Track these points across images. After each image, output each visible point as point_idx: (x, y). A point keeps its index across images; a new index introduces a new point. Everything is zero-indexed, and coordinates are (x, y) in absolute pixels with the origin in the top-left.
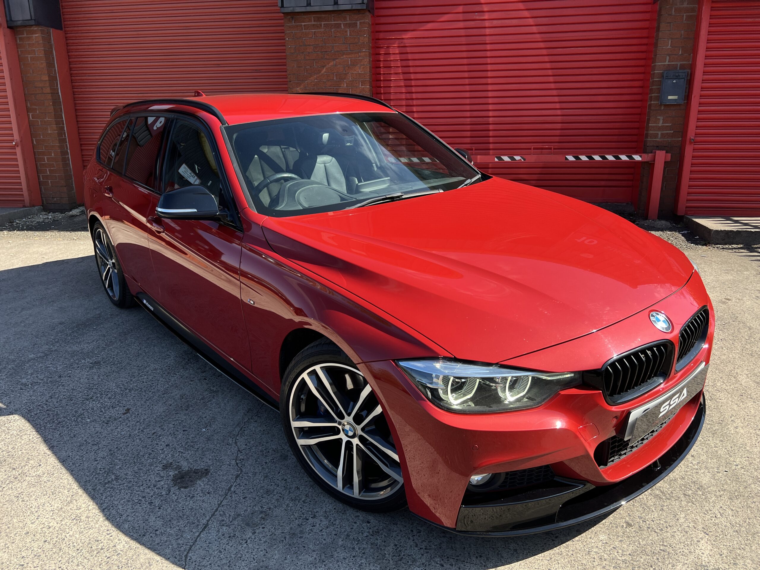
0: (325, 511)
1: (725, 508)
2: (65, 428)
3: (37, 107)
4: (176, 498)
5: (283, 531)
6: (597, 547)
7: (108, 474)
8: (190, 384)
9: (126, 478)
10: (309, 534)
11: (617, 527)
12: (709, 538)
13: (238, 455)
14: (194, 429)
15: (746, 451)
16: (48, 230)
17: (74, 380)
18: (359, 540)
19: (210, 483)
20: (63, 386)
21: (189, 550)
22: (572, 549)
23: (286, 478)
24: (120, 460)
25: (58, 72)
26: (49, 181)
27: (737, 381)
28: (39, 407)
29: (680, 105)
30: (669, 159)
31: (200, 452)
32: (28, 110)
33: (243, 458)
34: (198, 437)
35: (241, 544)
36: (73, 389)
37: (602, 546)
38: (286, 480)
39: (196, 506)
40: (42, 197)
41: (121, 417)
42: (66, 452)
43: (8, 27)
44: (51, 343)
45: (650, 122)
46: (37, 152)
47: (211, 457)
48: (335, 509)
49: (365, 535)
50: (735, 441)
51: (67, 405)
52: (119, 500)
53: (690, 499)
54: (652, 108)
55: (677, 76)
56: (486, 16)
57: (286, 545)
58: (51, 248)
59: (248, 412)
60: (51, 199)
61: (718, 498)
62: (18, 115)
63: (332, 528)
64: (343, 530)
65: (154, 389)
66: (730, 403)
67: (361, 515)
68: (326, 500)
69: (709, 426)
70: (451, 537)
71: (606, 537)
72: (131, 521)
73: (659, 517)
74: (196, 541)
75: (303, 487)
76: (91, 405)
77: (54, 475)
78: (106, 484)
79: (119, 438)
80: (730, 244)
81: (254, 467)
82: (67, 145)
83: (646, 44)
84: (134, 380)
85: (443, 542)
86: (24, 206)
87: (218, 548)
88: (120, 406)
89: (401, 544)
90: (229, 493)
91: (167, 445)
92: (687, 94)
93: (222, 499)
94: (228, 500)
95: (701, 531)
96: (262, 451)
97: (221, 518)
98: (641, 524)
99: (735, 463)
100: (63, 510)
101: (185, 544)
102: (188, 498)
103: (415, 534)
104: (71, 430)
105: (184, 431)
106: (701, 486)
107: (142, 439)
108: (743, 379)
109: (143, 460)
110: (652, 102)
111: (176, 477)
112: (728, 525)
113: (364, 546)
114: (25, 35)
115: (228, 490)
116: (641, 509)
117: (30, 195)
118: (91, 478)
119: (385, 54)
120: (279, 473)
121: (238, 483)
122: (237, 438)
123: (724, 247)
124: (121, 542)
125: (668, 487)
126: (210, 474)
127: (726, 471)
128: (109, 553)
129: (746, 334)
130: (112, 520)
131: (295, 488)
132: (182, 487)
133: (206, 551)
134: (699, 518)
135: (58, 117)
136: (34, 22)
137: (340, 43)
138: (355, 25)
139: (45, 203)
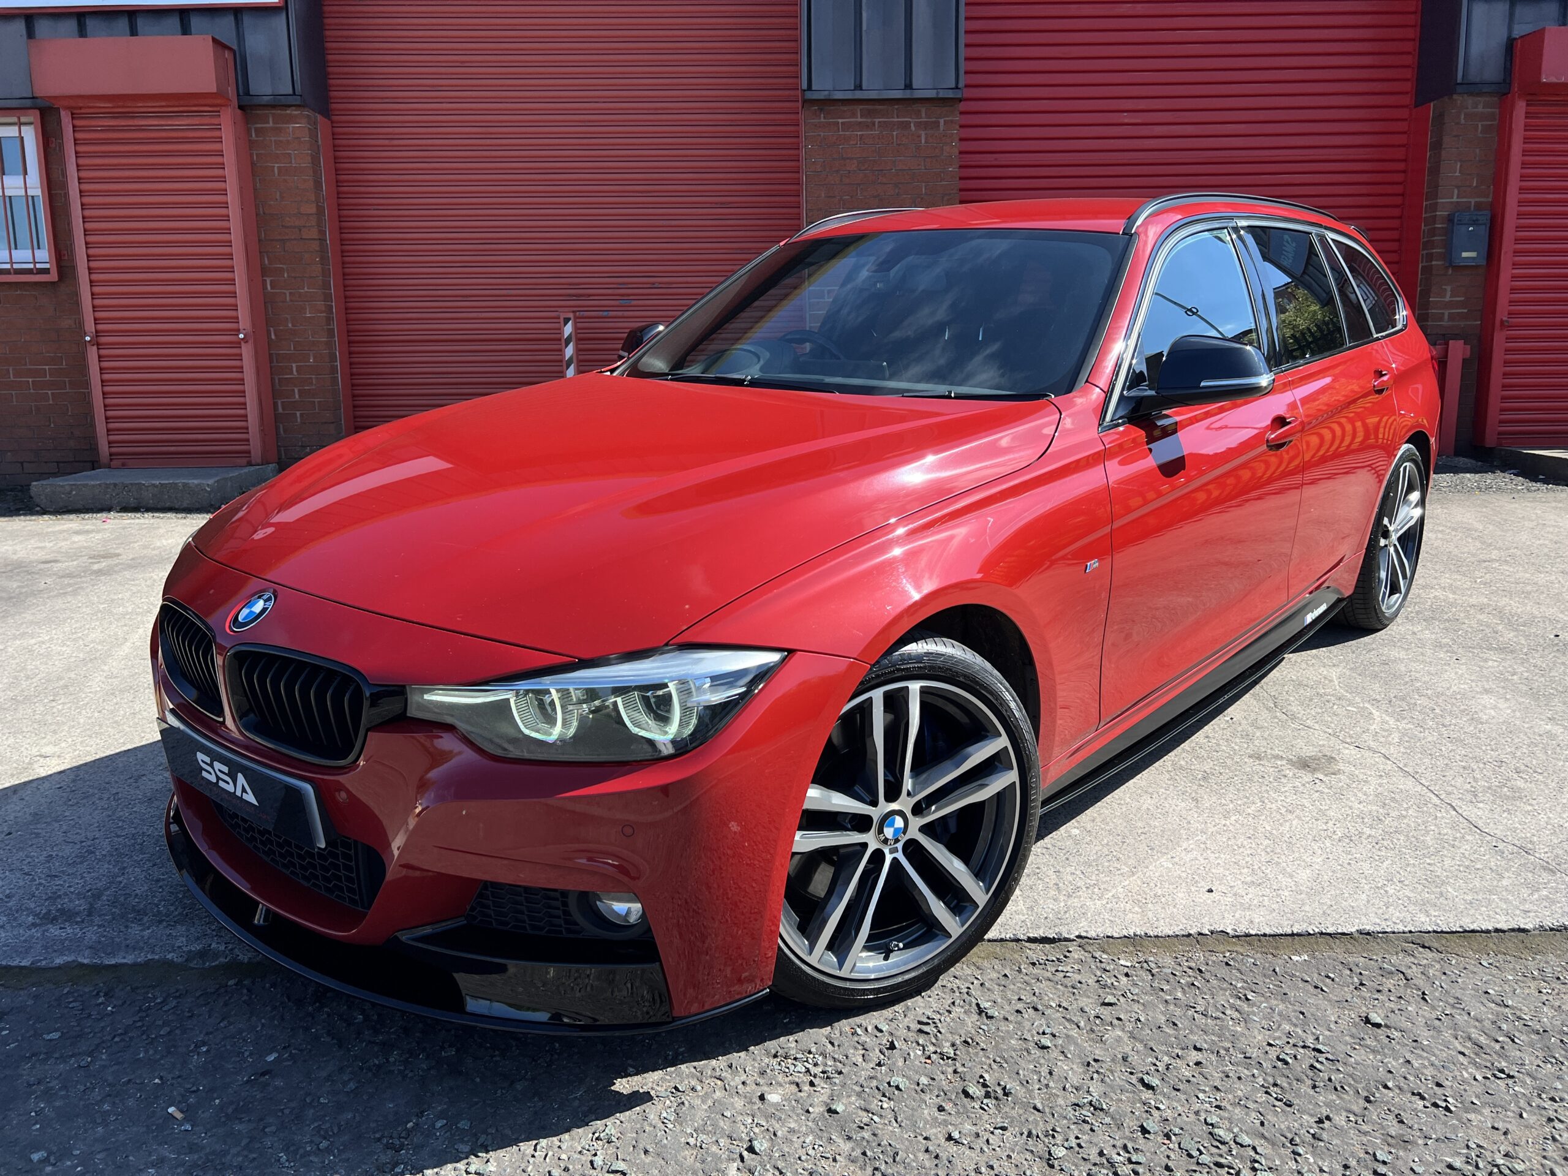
3: (284, 266)
25: (326, 199)
26: (298, 413)
29: (1476, 267)
30: (1469, 353)
32: (264, 272)
40: (278, 446)
43: (241, 107)
45: (1432, 295)
46: (276, 354)
55: (1474, 221)
60: (298, 449)
62: (250, 280)
83: (1404, 172)
86: (250, 464)
92: (1492, 249)
110: (1434, 263)
114: (271, 124)
117: (261, 441)
135: (326, 285)
136: (297, 100)
137: (907, 155)
138: (936, 125)
139: (283, 457)
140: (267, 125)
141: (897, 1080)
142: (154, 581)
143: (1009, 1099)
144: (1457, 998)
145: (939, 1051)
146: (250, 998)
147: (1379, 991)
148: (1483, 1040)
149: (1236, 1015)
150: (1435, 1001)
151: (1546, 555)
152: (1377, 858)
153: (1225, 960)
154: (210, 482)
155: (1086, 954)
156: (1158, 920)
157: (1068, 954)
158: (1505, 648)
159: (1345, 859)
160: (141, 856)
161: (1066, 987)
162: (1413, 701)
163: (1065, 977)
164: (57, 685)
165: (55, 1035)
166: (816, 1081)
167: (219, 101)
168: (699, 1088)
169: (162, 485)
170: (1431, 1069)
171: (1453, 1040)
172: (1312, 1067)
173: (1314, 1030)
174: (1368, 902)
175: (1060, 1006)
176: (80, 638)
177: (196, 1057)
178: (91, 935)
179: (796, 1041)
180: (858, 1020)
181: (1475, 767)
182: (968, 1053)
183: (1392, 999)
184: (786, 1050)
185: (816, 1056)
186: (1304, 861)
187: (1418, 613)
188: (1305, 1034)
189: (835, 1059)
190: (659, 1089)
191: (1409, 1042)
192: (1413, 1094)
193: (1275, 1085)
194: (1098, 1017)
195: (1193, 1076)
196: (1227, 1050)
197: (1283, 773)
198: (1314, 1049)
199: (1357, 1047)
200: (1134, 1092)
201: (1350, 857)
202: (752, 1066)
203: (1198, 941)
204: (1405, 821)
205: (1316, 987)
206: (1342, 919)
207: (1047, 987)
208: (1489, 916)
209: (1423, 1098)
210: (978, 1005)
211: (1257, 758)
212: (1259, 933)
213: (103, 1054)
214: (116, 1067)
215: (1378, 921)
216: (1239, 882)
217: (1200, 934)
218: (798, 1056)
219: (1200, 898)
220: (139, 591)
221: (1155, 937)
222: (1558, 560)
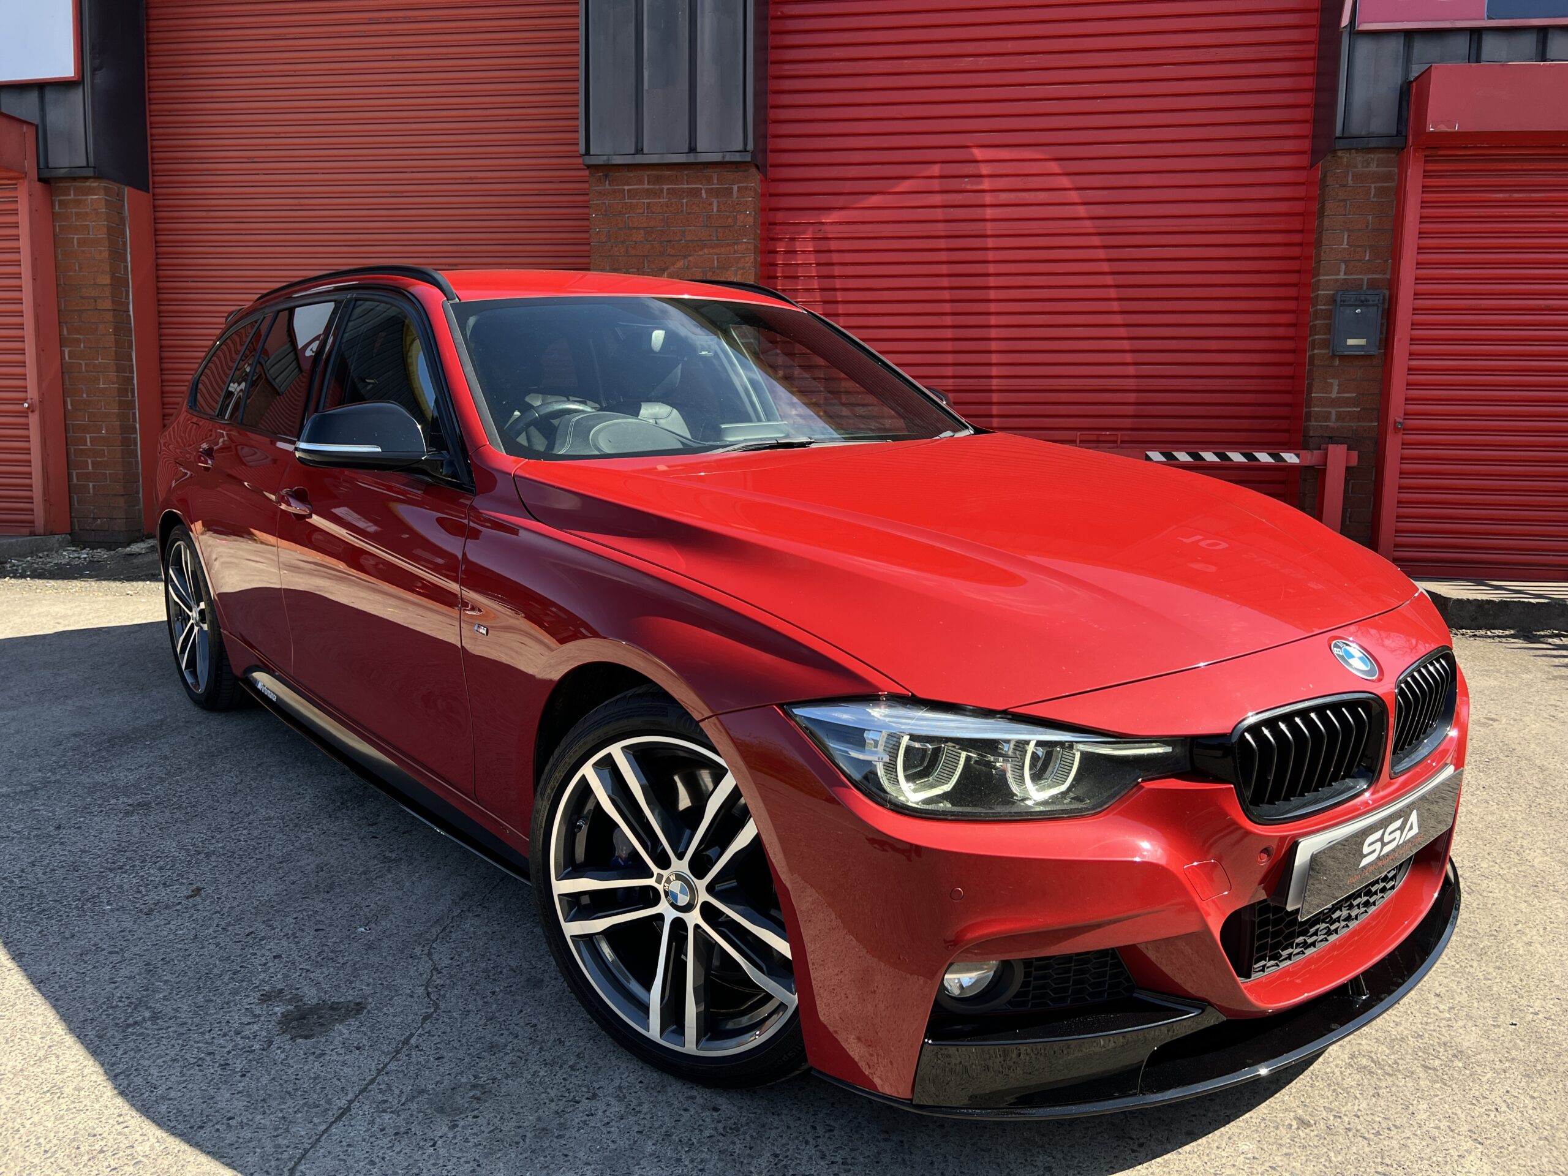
0: (620, 1087)
1: (1516, 1094)
2: (53, 921)
3: (81, 337)
4: (283, 1056)
5: (521, 1124)
6: (1234, 1165)
7: (135, 1009)
8: (341, 845)
9: (175, 1016)
10: (578, 1130)
11: (1277, 1128)
12: (1486, 1151)
13: (431, 977)
14: (340, 927)
15: (1554, 988)
16: (76, 578)
17: (87, 834)
18: (693, 1144)
19: (363, 1029)
20: (63, 843)
21: (300, 1159)
22: (1176, 1168)
23: (534, 1021)
24: (166, 982)
25: (132, 270)
26: (91, 485)
27: (1523, 861)
28: (4, 881)
29: (1370, 357)
30: (1354, 462)
31: (348, 969)
32: (63, 342)
33: (442, 982)
34: (346, 942)
35: (421, 1148)
36: (83, 851)
37: (1245, 1163)
38: (535, 1025)
39: (327, 1072)
40: (71, 517)
41: (180, 903)
42: (50, 964)
43: (40, 180)
44: (49, 768)
45: (1314, 390)
46: (73, 425)
47: (371, 980)
48: (641, 1082)
49: (707, 1133)
50: (1528, 968)
51: (64, 879)
52: (154, 1058)
53: (1437, 1076)
54: (1316, 362)
55: (1362, 301)
56: (986, 184)
57: (525, 1151)
58: (76, 607)
59: (461, 899)
60: (90, 520)
61: (1498, 1074)
62: (40, 350)
63: (632, 1119)
64: (657, 1124)
65: (261, 853)
66: (1512, 898)
67: (701, 1095)
68: (624, 1065)
69: (1469, 941)
70: (902, 1142)
71: (1253, 1147)
72: (175, 1099)
73: (1370, 1109)
74: (318, 1140)
75: (572, 1039)
76: (117, 881)
77: (17, 1007)
78: (129, 1026)
79: (171, 941)
80: (1489, 629)
81: (466, 1000)
82: (134, 414)
83: (1300, 244)
84: (218, 836)
85: (885, 1151)
86: (32, 534)
87: (367, 1155)
88: (182, 884)
89: (788, 1153)
90: (404, 1049)
91: (275, 957)
92: (1384, 336)
93: (387, 1060)
94: (400, 1063)
95: (1466, 1137)
96: (485, 971)
97: (380, 1097)
98: (1330, 1123)
99: (1531, 1010)
100: (26, 1073)
101: (293, 1146)
102: (311, 1058)
103: (821, 1133)
104: (67, 924)
105: (316, 930)
106: (1461, 1052)
107: (223, 944)
108: (1537, 859)
109: (219, 983)
110: (1316, 351)
111: (289, 1017)
112: (1526, 1125)
113: (704, 1156)
114: (72, 197)
115: (403, 1044)
116: (1329, 1094)
117: (47, 511)
118: (97, 1014)
119: (786, 252)
120: (521, 1011)
121: (427, 1030)
122: (434, 945)
123: (1477, 633)
124: (146, 1138)
125: (1388, 1051)
126: (365, 1011)
127: (1512, 1024)
128: (116, 1161)
129: (1535, 778)
130: (133, 1097)
131: (555, 1041)
132: (301, 1036)
133: (340, 1160)
134: (1459, 1112)
136: (93, 172)
137: (698, 225)
138: (729, 192)
139: (77, 528)
140: (69, 197)
167: (12, 174)
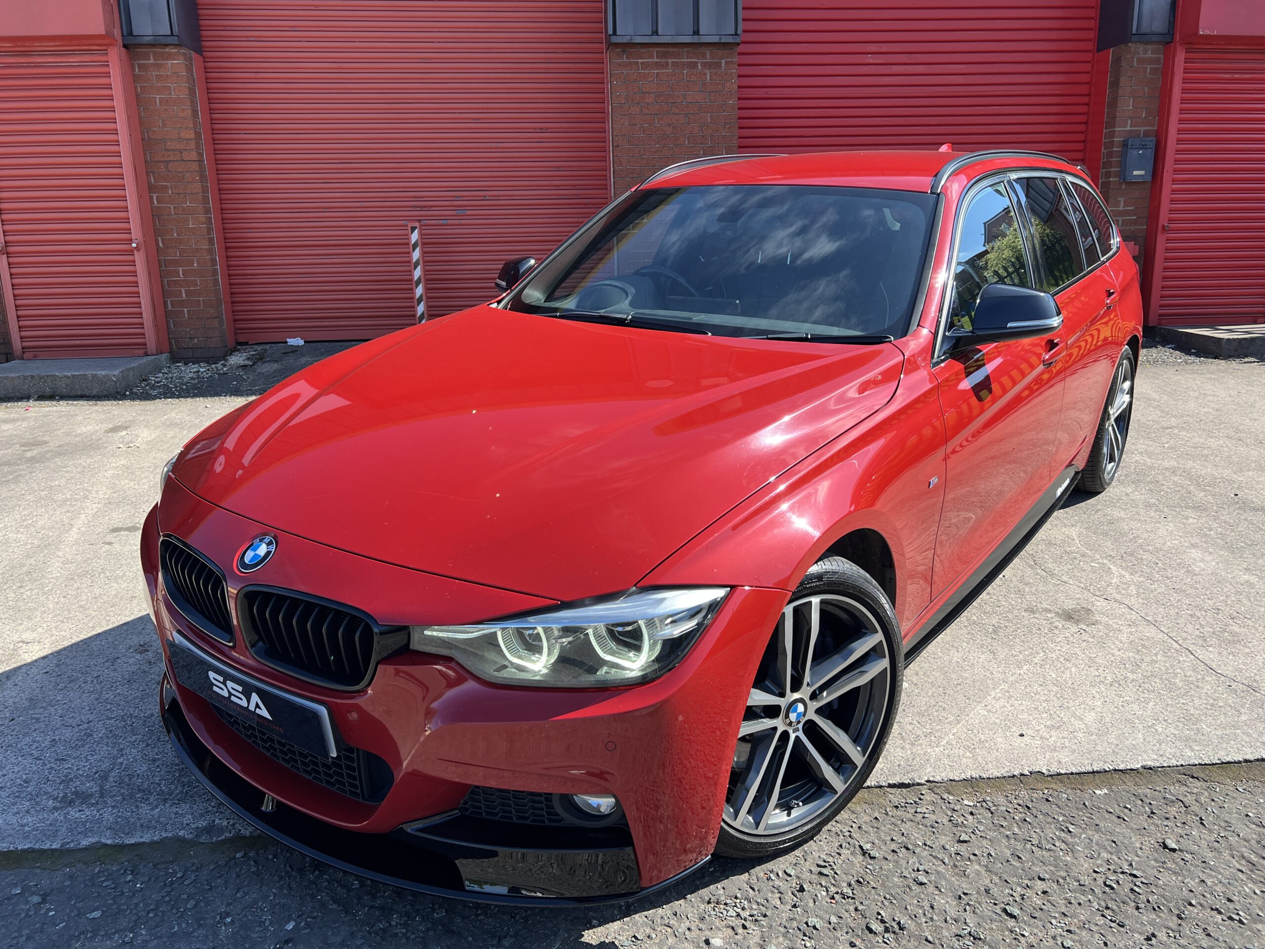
3: (168, 184)
25: (202, 124)
26: (186, 310)
29: (1147, 183)
32: (151, 189)
40: (169, 338)
43: (125, 46)
46: (164, 260)
55: (1143, 146)
60: (187, 340)
62: (140, 197)
83: (1088, 104)
86: (146, 354)
92: (1157, 168)
114: (152, 61)
117: (155, 335)
135: (205, 200)
136: (175, 40)
137: (696, 90)
138: (718, 65)
139: (174, 347)
140: (149, 62)
141: (813, 921)
142: (84, 467)
143: (905, 933)
144: (1227, 822)
145: (840, 891)
146: (258, 869)
147: (1167, 819)
148: (1253, 858)
149: (1063, 846)
150: (1211, 825)
151: (1212, 421)
152: (1143, 700)
153: (1045, 796)
154: (116, 373)
155: (936, 796)
156: (987, 764)
157: (922, 797)
158: (1199, 506)
159: (1119, 701)
160: (134, 738)
161: (926, 826)
162: (1140, 557)
163: (924, 817)
164: (21, 571)
165: (96, 914)
166: (747, 924)
167: (105, 42)
168: (654, 936)
169: (73, 376)
170: (1220, 885)
171: (1231, 859)
172: (1132, 890)
173: (1126, 857)
174: (1144, 739)
175: (926, 845)
176: (30, 524)
177: (223, 928)
178: (108, 815)
179: (724, 888)
180: (769, 865)
181: (1199, 615)
182: (863, 892)
183: (1178, 825)
184: (717, 897)
185: (742, 901)
186: (1087, 705)
187: (1126, 476)
188: (1120, 861)
189: (758, 904)
190: (621, 938)
191: (1199, 863)
192: (1212, 909)
193: (1107, 908)
194: (958, 854)
195: (1044, 904)
196: (1064, 878)
197: (1054, 625)
198: (1131, 875)
199: (1162, 870)
200: (1001, 921)
201: (1122, 699)
202: (692, 912)
203: (1021, 781)
204: (1156, 666)
205: (1119, 817)
206: (1129, 756)
207: (912, 827)
208: (1238, 749)
209: (1220, 913)
210: (861, 847)
211: (1031, 612)
212: (1068, 772)
213: (141, 929)
214: (155, 942)
215: (1155, 757)
216: (1042, 726)
217: (1022, 775)
218: (728, 901)
219: (1015, 742)
220: (72, 478)
221: (988, 778)
222: (1222, 426)
